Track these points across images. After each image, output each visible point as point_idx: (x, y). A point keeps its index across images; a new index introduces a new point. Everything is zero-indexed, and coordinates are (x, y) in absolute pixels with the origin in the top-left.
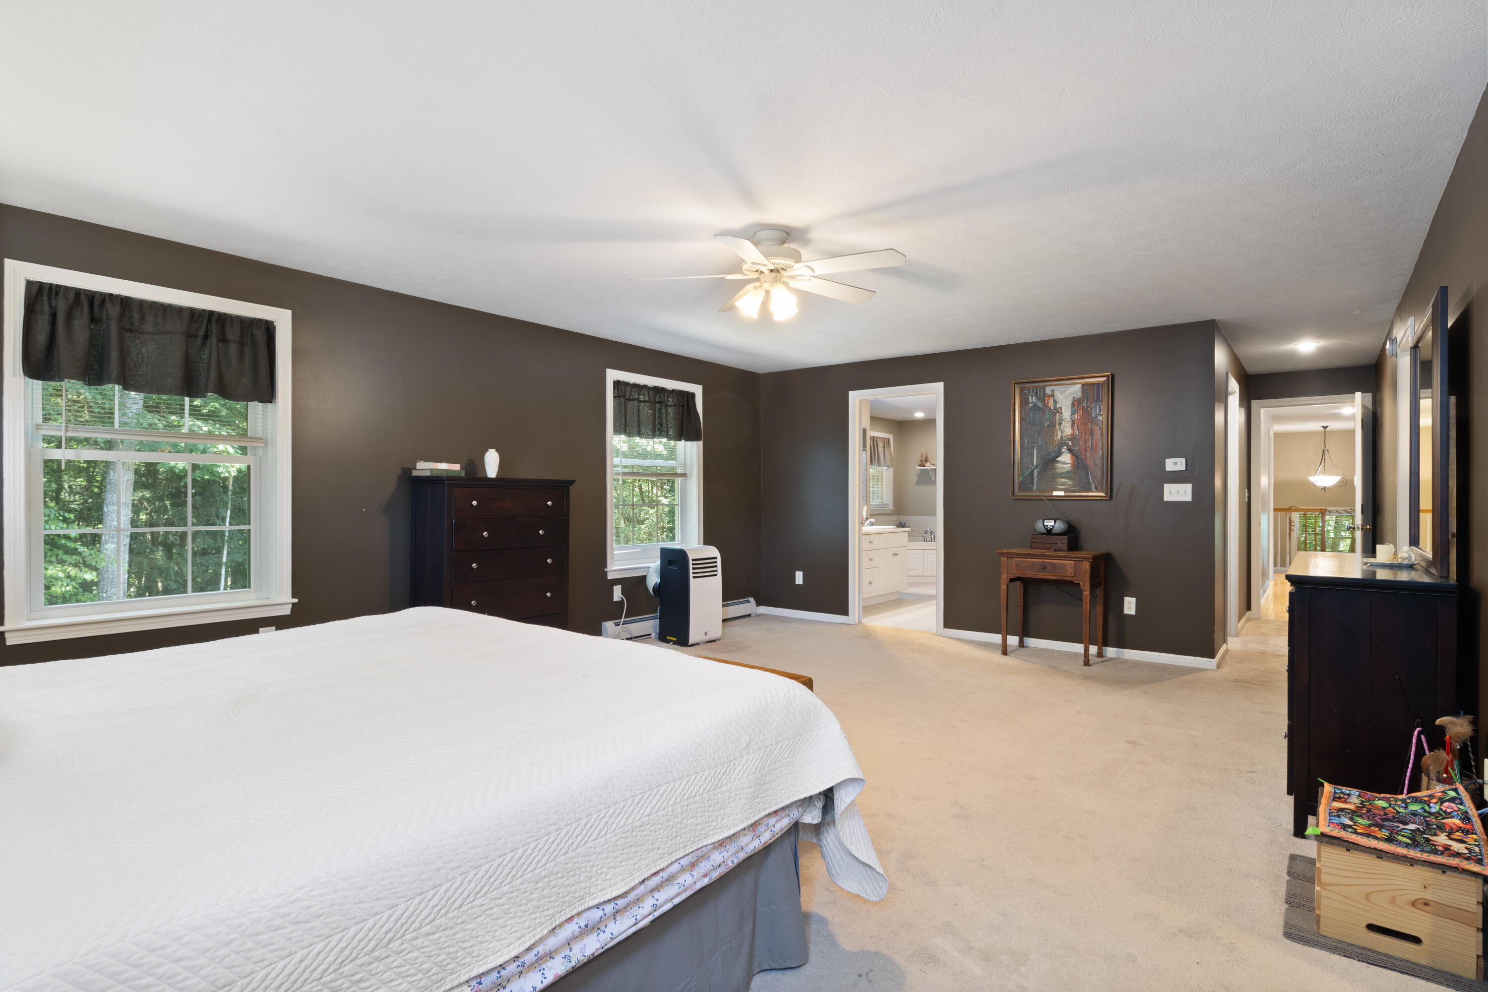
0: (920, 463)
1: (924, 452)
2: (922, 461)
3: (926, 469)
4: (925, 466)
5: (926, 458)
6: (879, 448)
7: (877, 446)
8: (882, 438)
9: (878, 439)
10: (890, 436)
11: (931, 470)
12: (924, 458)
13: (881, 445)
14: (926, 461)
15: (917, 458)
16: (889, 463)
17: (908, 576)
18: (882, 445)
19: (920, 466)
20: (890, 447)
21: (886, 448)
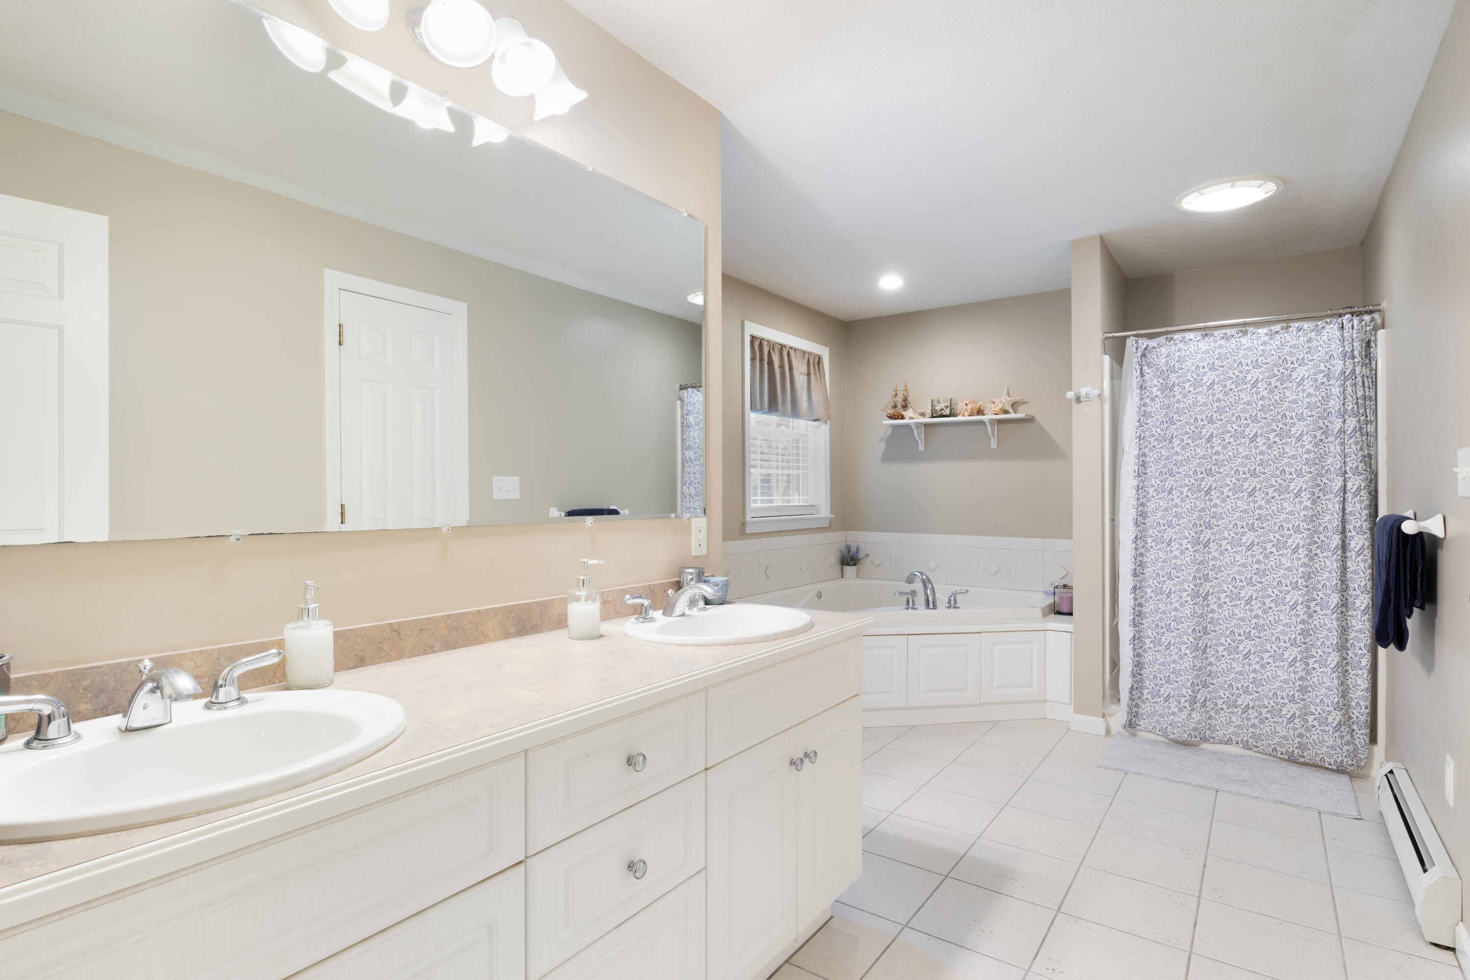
0: (891, 411)
1: (901, 387)
2: (895, 406)
3: (908, 426)
4: (903, 418)
5: (905, 400)
6: (796, 373)
7: (791, 368)
8: (804, 352)
9: (792, 353)
10: (823, 351)
11: (918, 425)
12: (899, 399)
13: (800, 368)
14: (905, 407)
15: (884, 400)
16: (820, 412)
17: (864, 710)
18: (804, 369)
19: (892, 417)
20: (822, 375)
21: (812, 376)
